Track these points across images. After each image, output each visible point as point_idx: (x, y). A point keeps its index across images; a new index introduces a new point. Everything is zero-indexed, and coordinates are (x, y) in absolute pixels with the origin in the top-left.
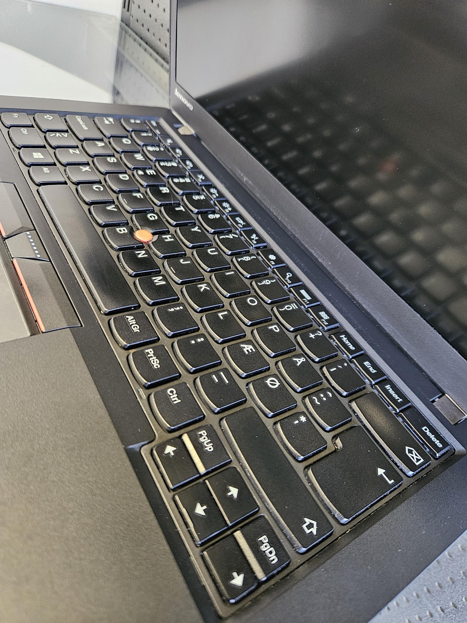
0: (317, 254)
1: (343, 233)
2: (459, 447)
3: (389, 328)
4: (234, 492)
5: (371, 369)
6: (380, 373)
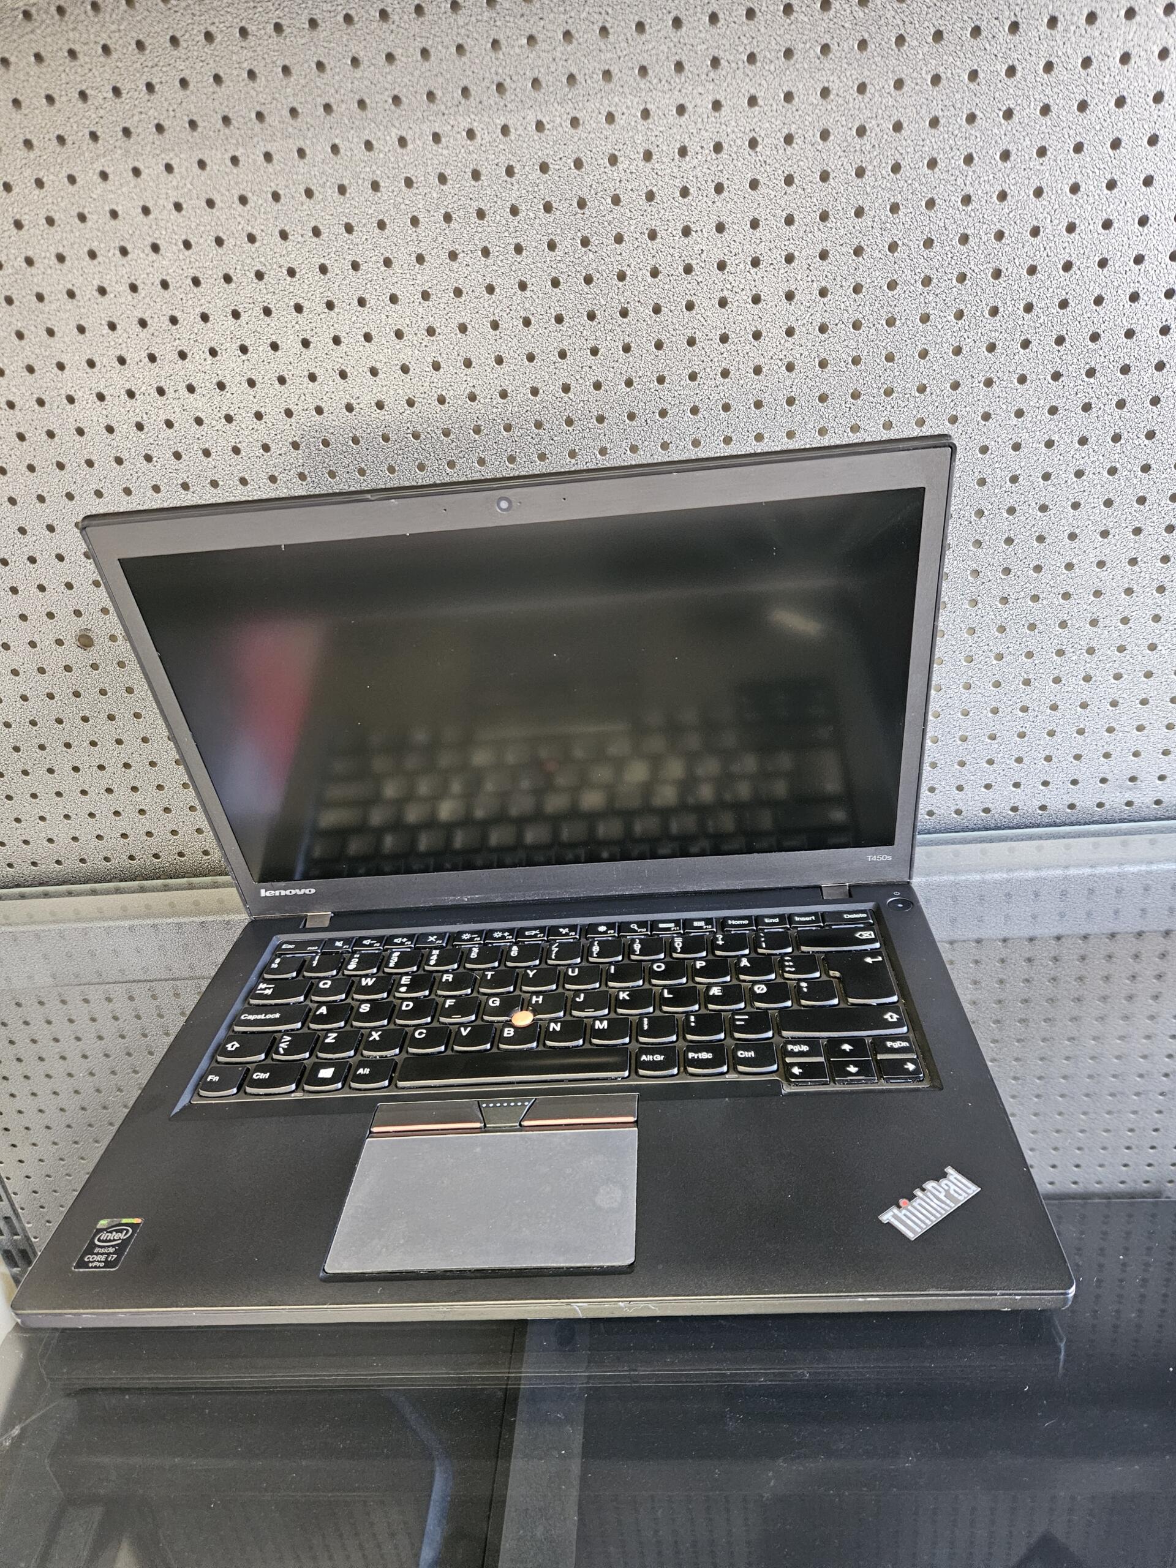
0: (621, 890)
1: (605, 855)
2: (869, 905)
3: (739, 885)
4: (847, 1047)
5: (774, 920)
6: (781, 917)
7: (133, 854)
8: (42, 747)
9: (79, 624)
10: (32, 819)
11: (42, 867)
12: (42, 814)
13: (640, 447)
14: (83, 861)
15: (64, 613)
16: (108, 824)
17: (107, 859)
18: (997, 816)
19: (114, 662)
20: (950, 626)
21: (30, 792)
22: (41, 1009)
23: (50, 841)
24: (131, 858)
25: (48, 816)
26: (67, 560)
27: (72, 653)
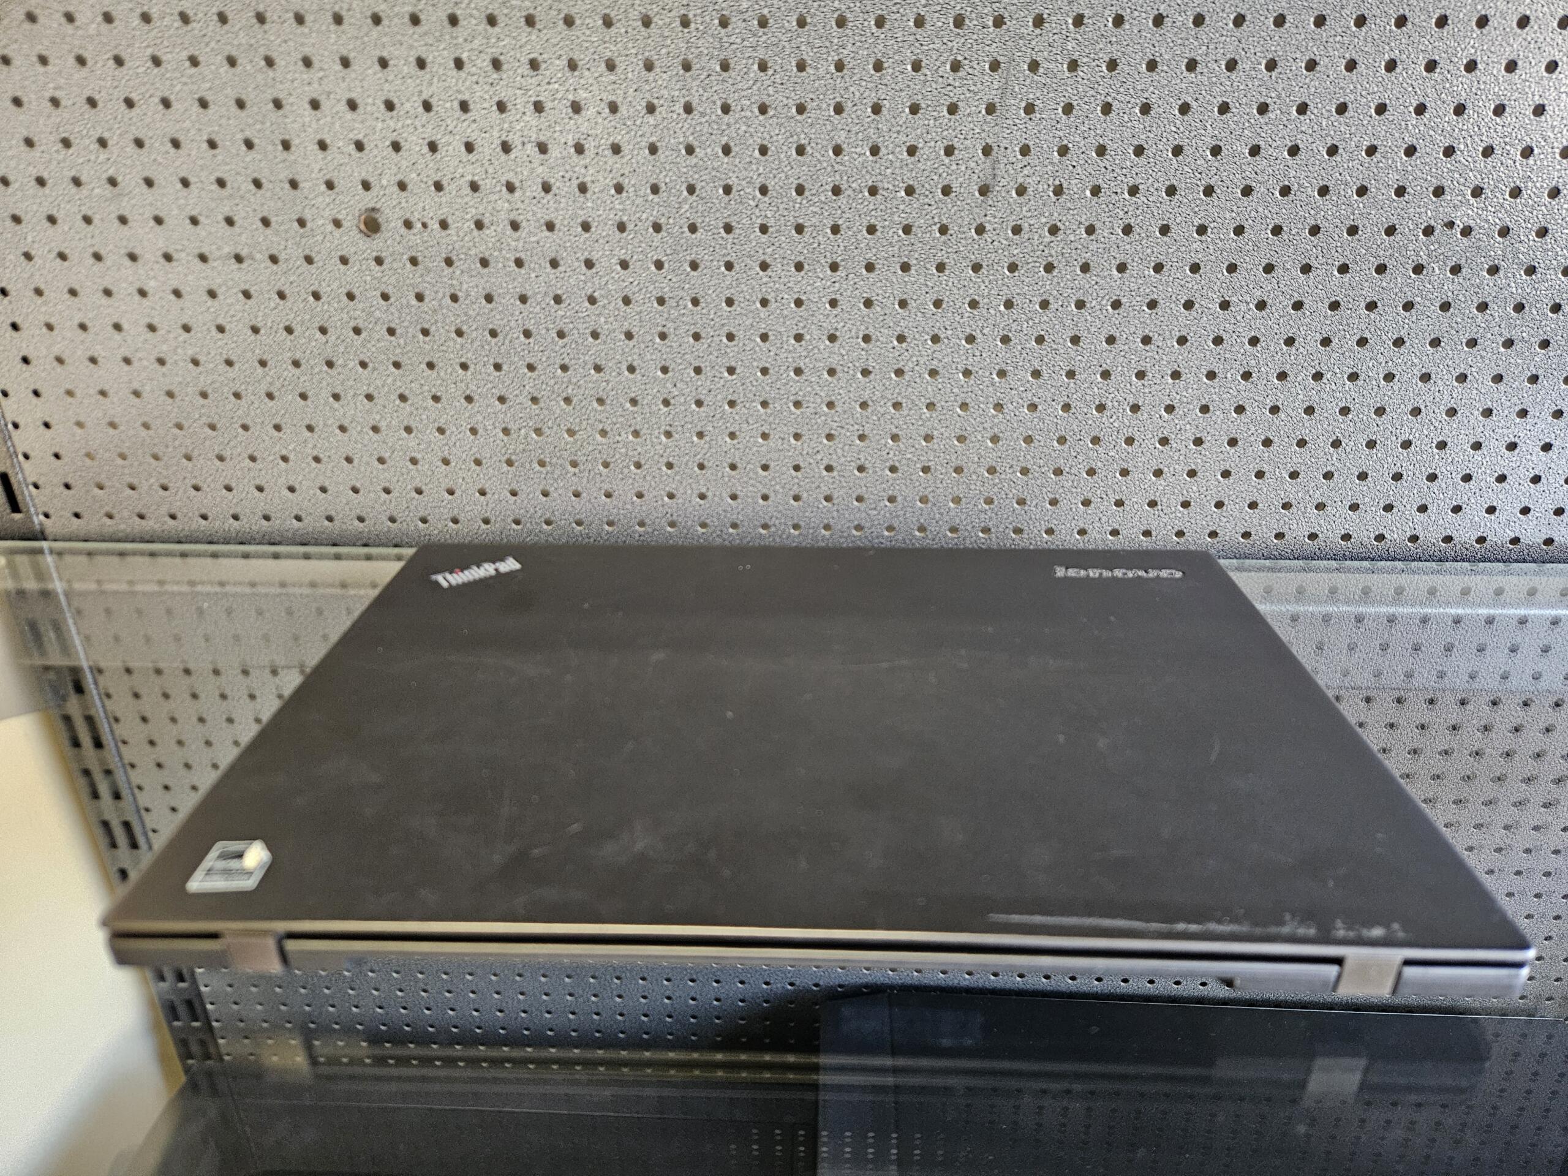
7: (395, 514)
8: (296, 364)
9: (368, 200)
10: (271, 458)
11: (276, 523)
12: (284, 452)
13: (1126, 18)
14: (330, 519)
15: (349, 183)
16: (368, 473)
17: (361, 519)
18: (1458, 547)
19: (405, 257)
20: (1460, 297)
21: (274, 422)
22: (251, 705)
23: (292, 489)
24: (392, 520)
25: (292, 457)
26: (360, 110)
27: (352, 240)
